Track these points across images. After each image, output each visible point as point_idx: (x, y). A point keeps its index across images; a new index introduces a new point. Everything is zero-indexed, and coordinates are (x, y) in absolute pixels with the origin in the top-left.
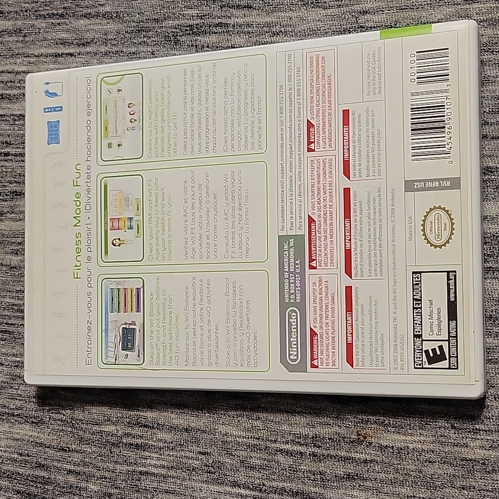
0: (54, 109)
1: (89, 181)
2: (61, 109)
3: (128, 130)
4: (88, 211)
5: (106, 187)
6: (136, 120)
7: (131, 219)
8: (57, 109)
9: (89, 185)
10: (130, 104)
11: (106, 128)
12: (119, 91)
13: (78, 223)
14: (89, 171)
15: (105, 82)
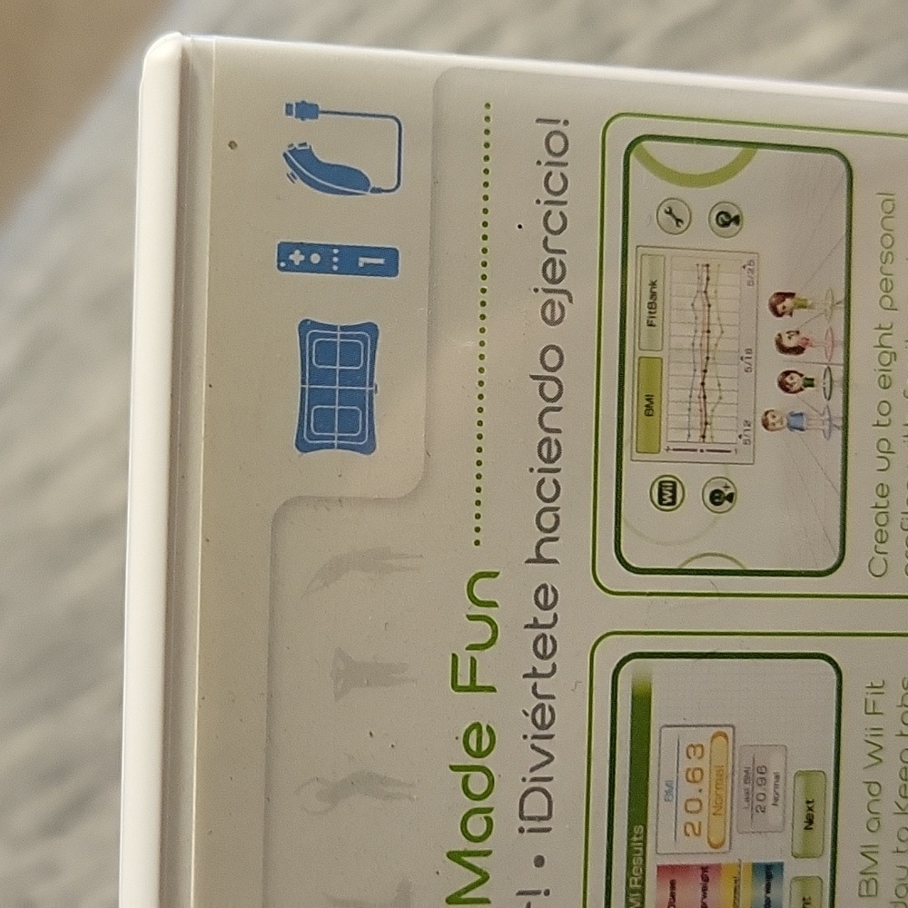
0: (346, 260)
1: (544, 667)
2: (388, 263)
3: (766, 425)
4: (539, 825)
5: (642, 704)
6: (809, 383)
7: (769, 872)
8: (362, 261)
9: (544, 686)
10: (783, 296)
11: (649, 398)
12: (728, 220)
13: (479, 883)
14: (546, 618)
15: (650, 162)
